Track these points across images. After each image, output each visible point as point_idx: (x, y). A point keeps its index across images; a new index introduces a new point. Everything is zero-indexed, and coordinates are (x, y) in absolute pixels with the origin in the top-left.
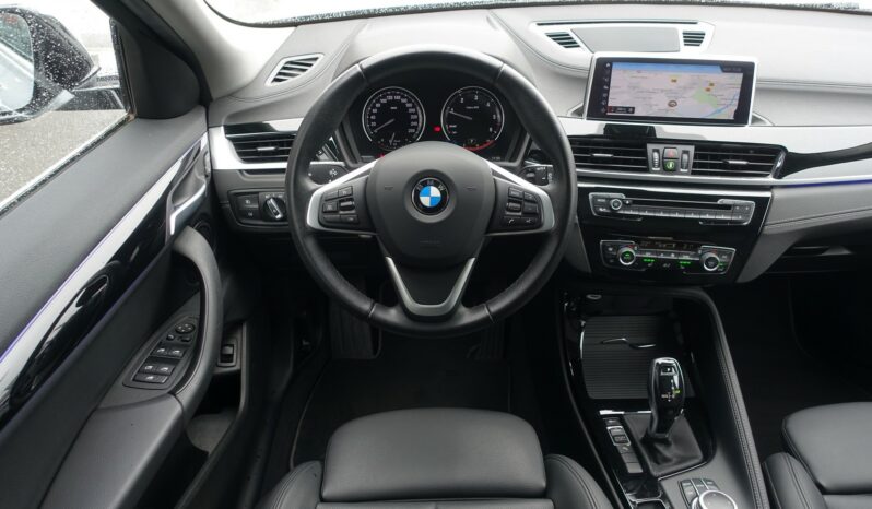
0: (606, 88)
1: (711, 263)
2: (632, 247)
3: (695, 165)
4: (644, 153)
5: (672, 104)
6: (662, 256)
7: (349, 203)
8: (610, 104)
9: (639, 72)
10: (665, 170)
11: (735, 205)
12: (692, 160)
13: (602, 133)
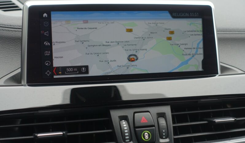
0: (46, 43)
3: (177, 131)
5: (132, 58)
8: (55, 65)
9: (86, 22)
12: (171, 125)
13: (68, 101)
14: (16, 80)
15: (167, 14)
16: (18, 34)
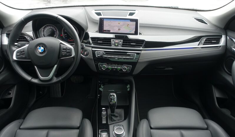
1: (125, 69)
2: (106, 65)
3: (123, 44)
4: (111, 42)
5: (119, 29)
6: (113, 67)
7: (24, 53)
8: (104, 29)
10: (115, 46)
11: (131, 55)
14: (97, 31)
15: (129, 21)
16: (97, 22)
